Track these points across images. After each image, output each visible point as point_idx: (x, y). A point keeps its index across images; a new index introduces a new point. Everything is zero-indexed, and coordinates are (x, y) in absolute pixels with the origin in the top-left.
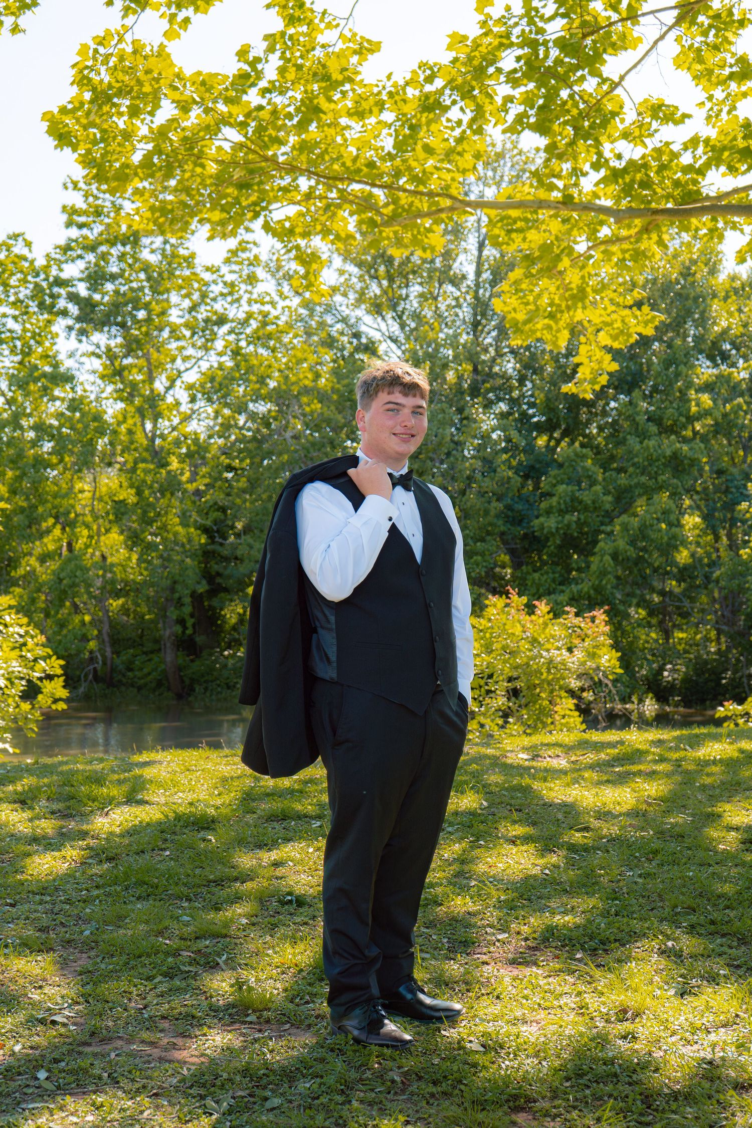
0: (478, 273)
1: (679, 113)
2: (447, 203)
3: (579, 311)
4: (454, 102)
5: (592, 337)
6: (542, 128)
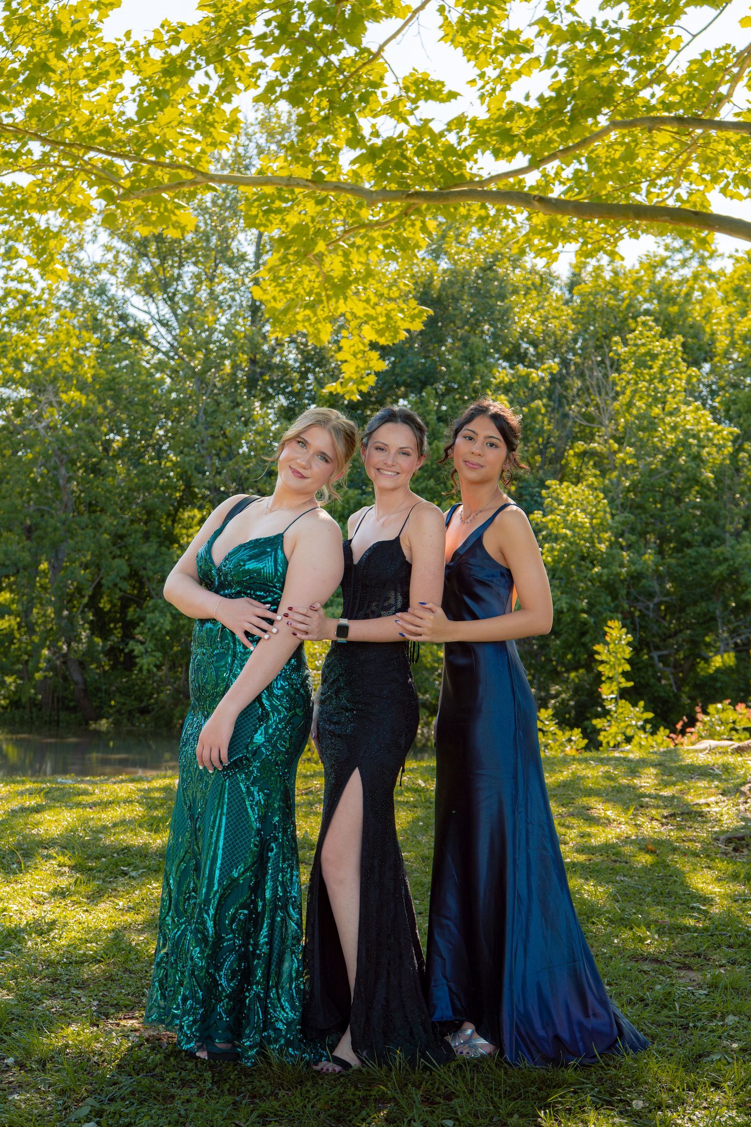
0: (258, 255)
1: (446, 91)
2: (190, 176)
3: (341, 301)
4: (198, 67)
5: (356, 332)
6: (294, 98)
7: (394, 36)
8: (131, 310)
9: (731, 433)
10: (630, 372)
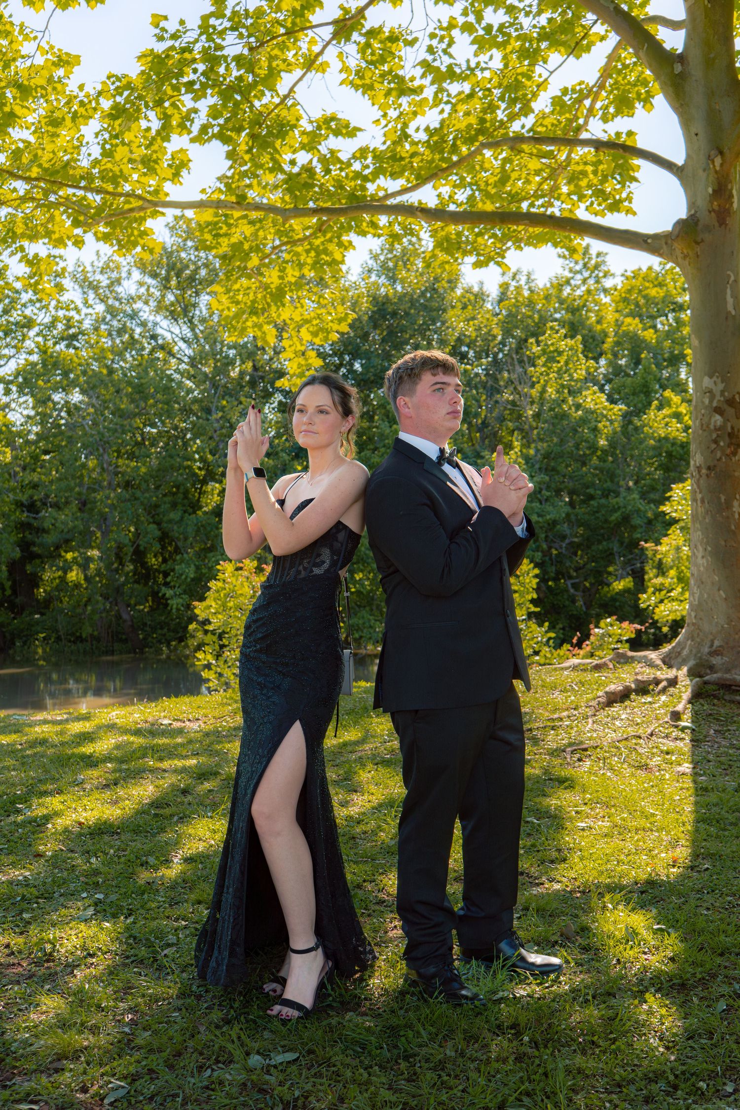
1: (351, 127)
3: (280, 309)
6: (224, 137)
7: (301, 79)
8: (159, 331)
9: (620, 410)
10: (544, 365)
